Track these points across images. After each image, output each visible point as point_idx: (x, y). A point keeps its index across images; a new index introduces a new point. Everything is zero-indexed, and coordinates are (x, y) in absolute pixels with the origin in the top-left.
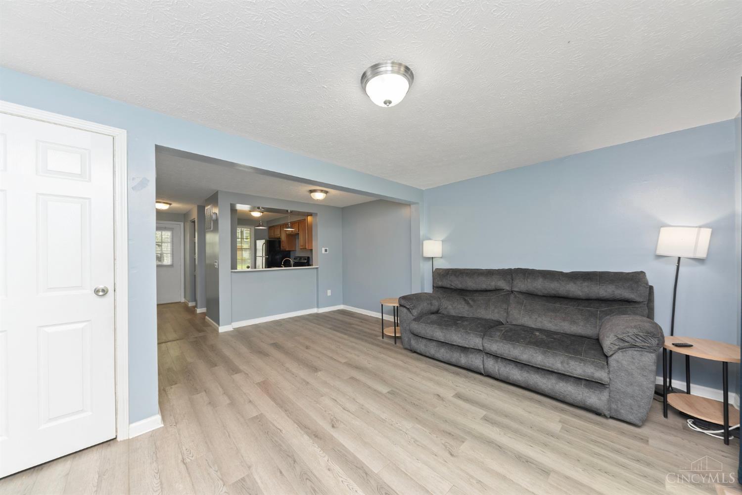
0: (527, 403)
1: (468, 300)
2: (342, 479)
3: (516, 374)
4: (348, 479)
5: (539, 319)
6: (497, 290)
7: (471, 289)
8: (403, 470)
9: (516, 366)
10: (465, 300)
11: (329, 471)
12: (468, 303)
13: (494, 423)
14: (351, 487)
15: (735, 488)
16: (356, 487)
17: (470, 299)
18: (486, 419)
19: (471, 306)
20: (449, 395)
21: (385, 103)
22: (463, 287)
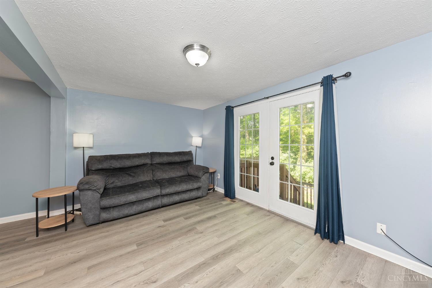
0: (183, 207)
1: (130, 173)
2: (205, 275)
3: (177, 198)
4: (206, 272)
5: (169, 174)
6: (144, 165)
7: (127, 167)
8: (205, 249)
9: (176, 194)
10: (126, 173)
11: (197, 282)
12: (131, 175)
13: (190, 217)
14: (211, 271)
15: (225, 198)
16: (212, 268)
17: (131, 172)
18: (186, 219)
19: (134, 177)
20: (162, 223)
21: (196, 64)
22: (121, 166)
